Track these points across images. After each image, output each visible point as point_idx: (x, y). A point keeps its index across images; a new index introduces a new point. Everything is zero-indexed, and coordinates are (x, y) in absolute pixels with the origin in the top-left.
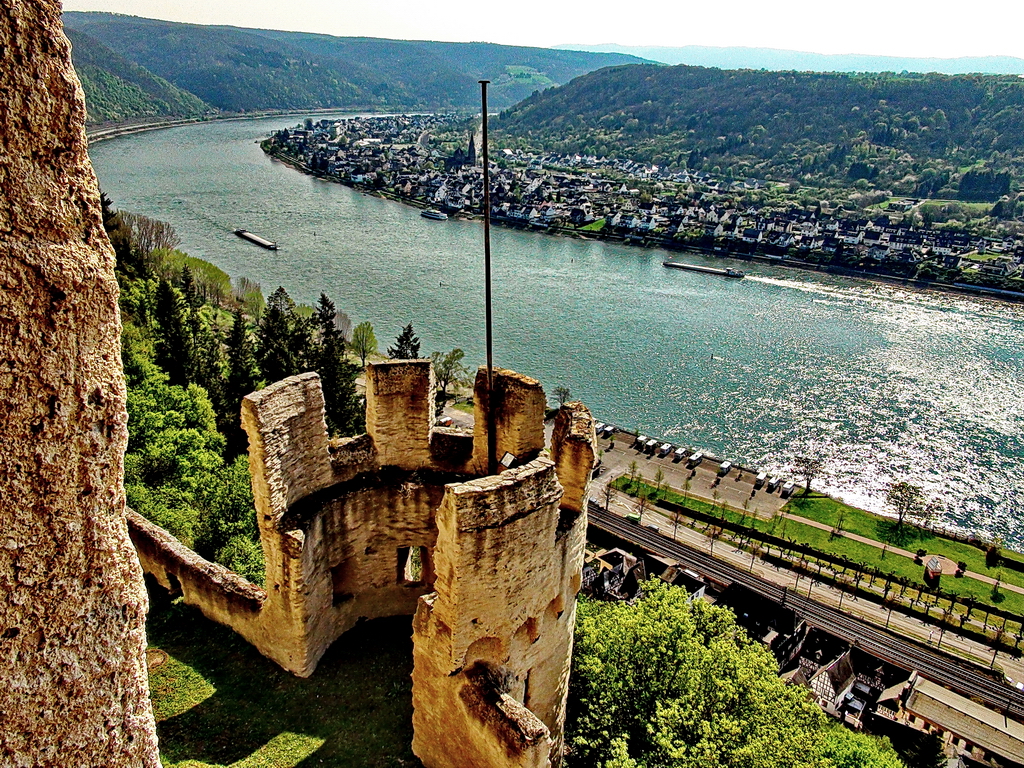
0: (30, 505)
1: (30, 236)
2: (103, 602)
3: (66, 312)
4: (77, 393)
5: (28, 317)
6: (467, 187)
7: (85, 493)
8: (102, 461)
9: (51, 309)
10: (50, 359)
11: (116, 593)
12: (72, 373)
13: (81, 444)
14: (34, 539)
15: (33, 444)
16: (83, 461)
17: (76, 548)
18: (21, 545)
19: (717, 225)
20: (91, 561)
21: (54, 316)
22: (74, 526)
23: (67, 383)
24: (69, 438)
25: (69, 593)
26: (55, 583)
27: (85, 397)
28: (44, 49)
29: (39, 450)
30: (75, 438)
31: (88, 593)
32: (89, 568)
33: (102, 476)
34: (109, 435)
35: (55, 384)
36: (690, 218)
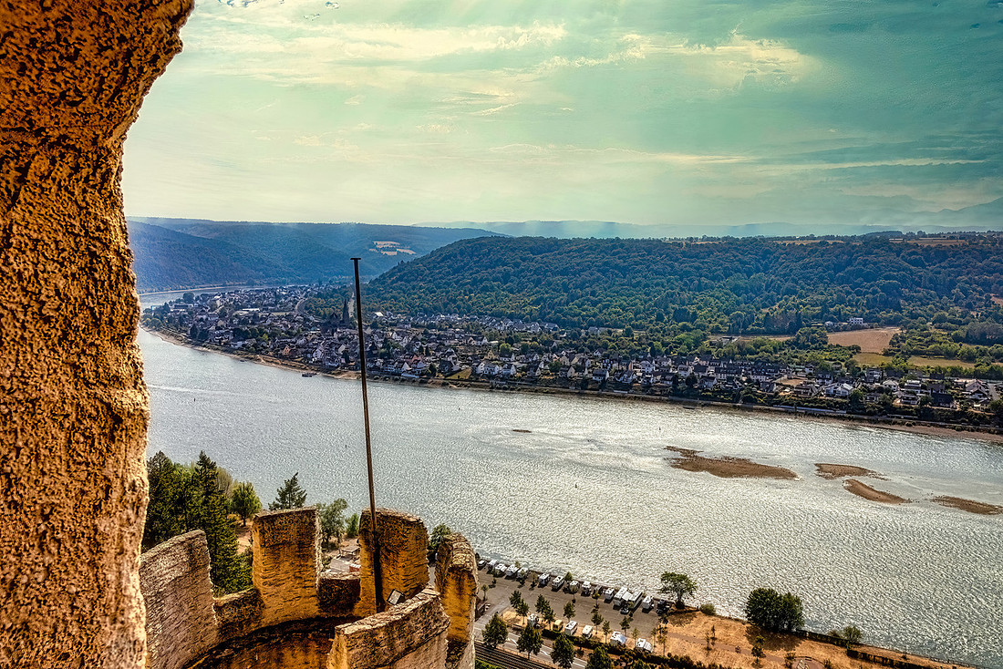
0: (87, 561)
1: (105, 386)
2: (122, 636)
3: (121, 431)
4: (122, 483)
5: (99, 435)
6: (343, 348)
7: (119, 554)
8: (132, 530)
9: (113, 430)
10: (110, 461)
11: (131, 629)
12: (121, 470)
13: (121, 518)
14: (87, 585)
15: (93, 518)
16: (121, 531)
17: (110, 593)
18: (79, 589)
19: (569, 367)
20: (119, 604)
21: (115, 434)
22: (111, 577)
23: (117, 477)
24: (114, 514)
25: (103, 628)
26: (95, 619)
27: (127, 485)
28: (124, 281)
29: (97, 522)
30: (118, 514)
31: (114, 629)
32: (117, 609)
33: (131, 541)
34: (137, 513)
35: (111, 477)
36: (546, 363)
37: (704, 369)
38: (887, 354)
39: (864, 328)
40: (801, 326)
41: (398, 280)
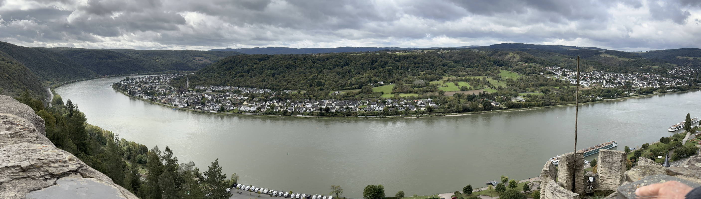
6: (186, 100)
19: (278, 107)
36: (268, 106)
37: (331, 104)
38: (392, 94)
39: (384, 85)
40: (363, 86)
41: (205, 73)
